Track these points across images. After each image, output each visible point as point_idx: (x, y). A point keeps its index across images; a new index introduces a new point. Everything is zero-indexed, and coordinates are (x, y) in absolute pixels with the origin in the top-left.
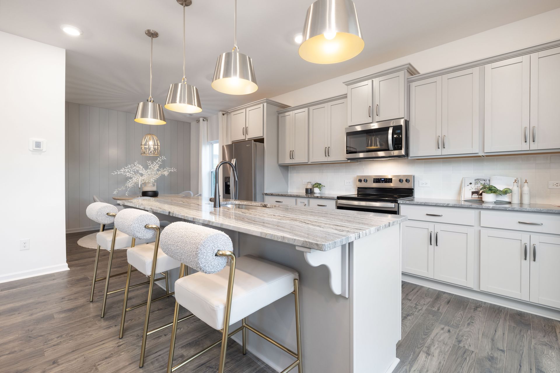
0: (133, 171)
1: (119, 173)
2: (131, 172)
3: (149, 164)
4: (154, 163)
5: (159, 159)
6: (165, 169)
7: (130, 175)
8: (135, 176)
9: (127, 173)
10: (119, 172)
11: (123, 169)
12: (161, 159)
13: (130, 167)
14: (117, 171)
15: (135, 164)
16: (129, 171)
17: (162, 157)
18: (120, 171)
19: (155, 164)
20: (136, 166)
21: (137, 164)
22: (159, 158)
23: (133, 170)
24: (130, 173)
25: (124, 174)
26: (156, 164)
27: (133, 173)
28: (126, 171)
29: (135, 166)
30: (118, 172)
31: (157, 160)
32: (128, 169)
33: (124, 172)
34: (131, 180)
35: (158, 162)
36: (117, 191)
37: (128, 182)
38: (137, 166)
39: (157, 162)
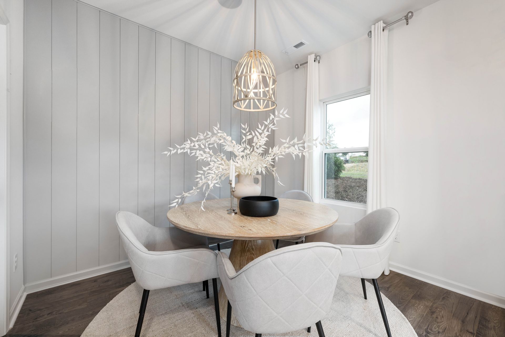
0: (210, 146)
1: (179, 151)
2: (206, 150)
3: (244, 132)
4: (260, 127)
5: (272, 116)
6: (296, 140)
7: (205, 155)
8: (216, 160)
9: (198, 151)
10: (181, 149)
11: (189, 142)
12: (279, 117)
13: (202, 137)
14: (175, 147)
15: (215, 132)
16: (203, 147)
17: (281, 112)
18: (182, 147)
19: (260, 131)
20: (216, 134)
21: (219, 131)
22: (274, 114)
23: (209, 144)
24: (205, 152)
25: (191, 153)
26: (263, 131)
27: (211, 152)
28: (194, 146)
29: (214, 134)
30: (178, 149)
31: (266, 121)
32: (199, 143)
33: (191, 149)
34: (207, 168)
35: (269, 124)
36: (180, 200)
37: (201, 174)
38: (219, 135)
39: (266, 126)
